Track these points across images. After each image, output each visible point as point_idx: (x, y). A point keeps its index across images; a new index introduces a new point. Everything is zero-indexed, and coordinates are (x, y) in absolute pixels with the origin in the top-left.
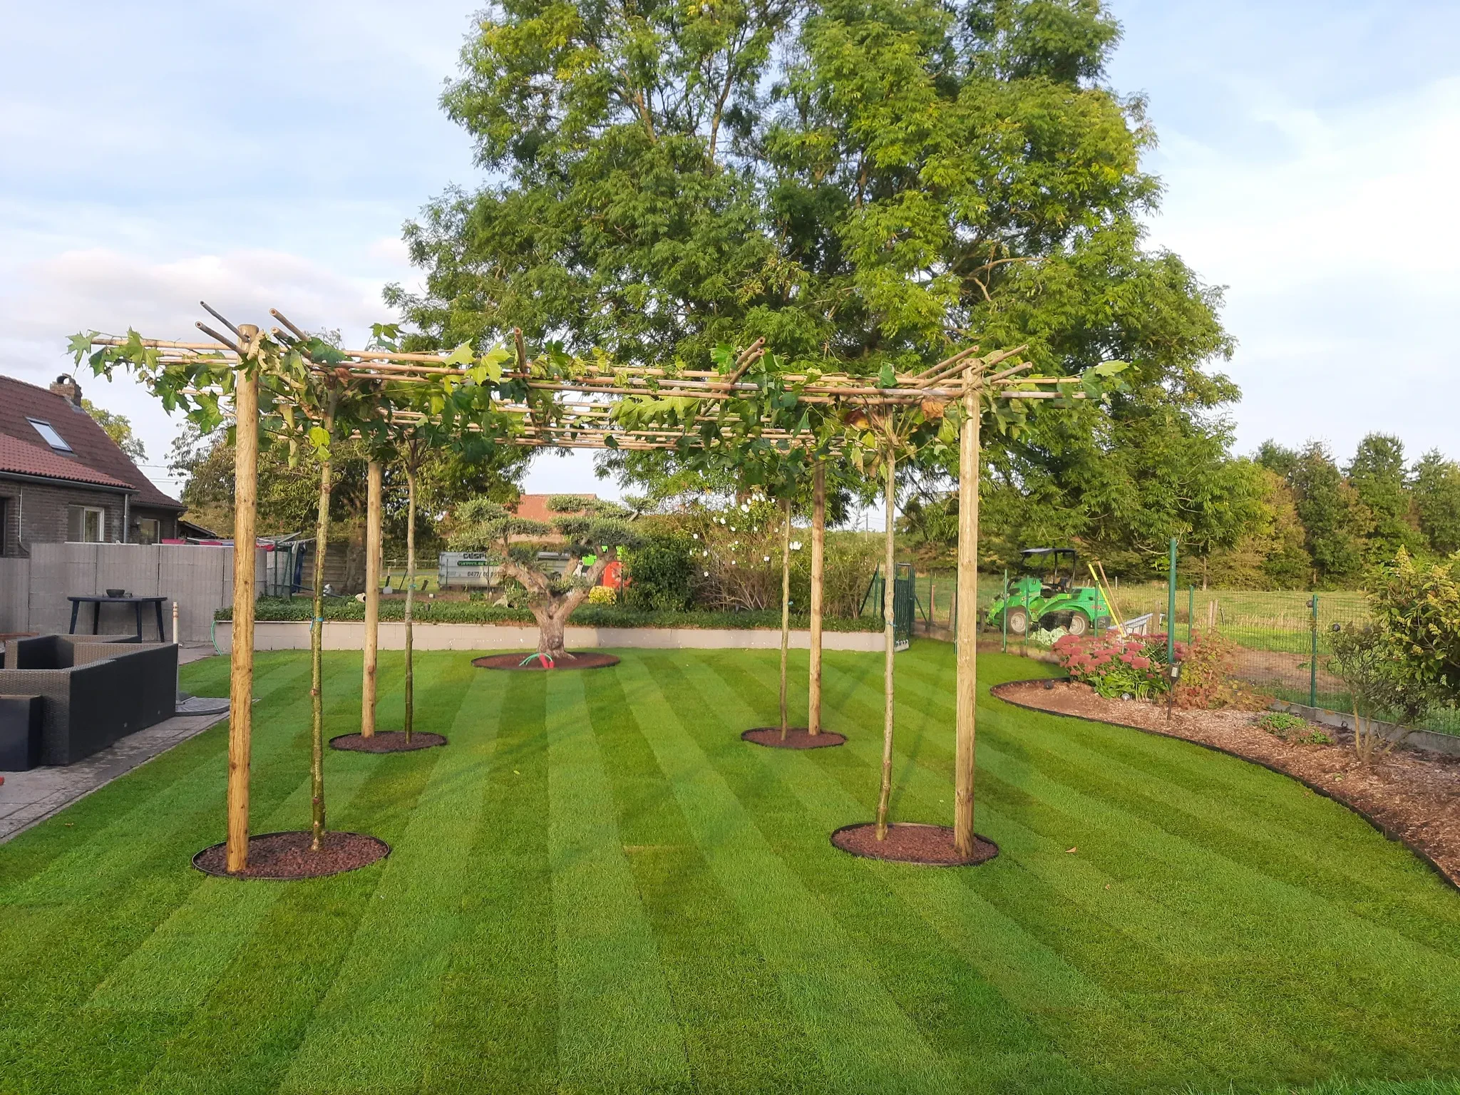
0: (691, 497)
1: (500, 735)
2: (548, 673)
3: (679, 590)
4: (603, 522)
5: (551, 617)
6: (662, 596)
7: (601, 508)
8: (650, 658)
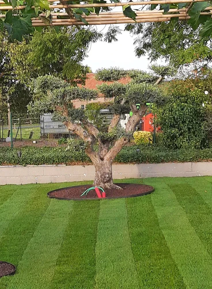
0: (201, 64)
1: (59, 263)
2: (101, 202)
3: (196, 133)
4: (137, 86)
5: (102, 159)
6: (184, 138)
7: (135, 76)
8: (177, 186)
